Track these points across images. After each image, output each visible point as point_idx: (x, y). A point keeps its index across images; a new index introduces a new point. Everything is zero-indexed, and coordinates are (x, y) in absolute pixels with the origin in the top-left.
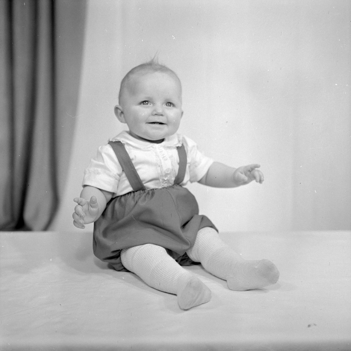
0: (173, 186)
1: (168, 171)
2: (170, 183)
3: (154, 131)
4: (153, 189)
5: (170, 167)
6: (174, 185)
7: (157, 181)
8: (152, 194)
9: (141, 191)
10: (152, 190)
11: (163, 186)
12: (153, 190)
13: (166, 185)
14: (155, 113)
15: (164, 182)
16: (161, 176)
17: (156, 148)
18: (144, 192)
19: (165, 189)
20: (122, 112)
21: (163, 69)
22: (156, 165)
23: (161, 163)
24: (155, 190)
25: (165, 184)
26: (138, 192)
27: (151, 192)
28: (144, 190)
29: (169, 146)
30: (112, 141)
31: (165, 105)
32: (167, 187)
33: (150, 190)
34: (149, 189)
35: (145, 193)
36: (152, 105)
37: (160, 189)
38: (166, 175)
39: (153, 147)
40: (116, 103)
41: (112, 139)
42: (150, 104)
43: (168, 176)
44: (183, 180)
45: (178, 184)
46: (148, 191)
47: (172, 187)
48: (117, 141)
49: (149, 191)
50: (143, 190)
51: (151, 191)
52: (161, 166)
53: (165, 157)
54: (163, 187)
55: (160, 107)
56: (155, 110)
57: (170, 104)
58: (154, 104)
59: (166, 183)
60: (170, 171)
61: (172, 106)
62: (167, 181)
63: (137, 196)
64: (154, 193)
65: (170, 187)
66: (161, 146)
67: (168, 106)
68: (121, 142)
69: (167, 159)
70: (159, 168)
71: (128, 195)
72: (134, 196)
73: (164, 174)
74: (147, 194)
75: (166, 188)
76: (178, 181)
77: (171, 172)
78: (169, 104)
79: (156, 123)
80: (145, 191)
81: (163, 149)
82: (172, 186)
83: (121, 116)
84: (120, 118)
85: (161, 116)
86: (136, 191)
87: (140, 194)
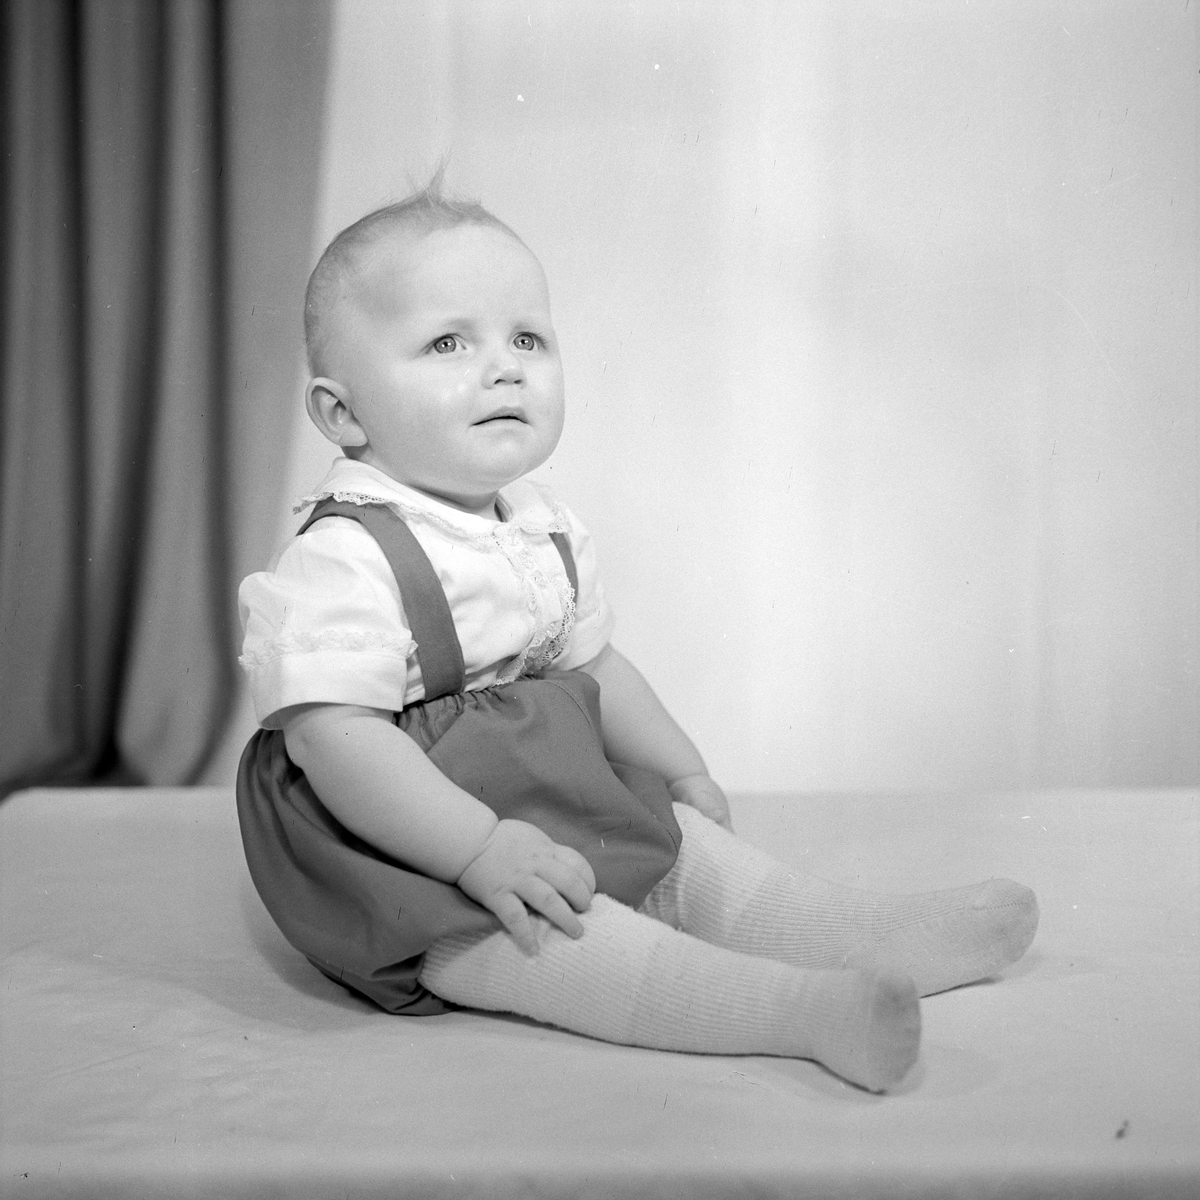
9: (449, 699)
18: (460, 704)
22: (519, 605)
26: (439, 703)
27: (483, 700)
31: (515, 346)
33: (477, 692)
35: (463, 704)
36: (469, 349)
42: (464, 348)
50: (453, 695)
51: (481, 694)
52: (535, 611)
56: (493, 366)
61: (536, 345)
63: (436, 718)
67: (523, 348)
78: (526, 341)
80: (460, 698)
83: (333, 419)
84: (331, 427)
85: (515, 386)
86: (431, 700)
87: (445, 711)
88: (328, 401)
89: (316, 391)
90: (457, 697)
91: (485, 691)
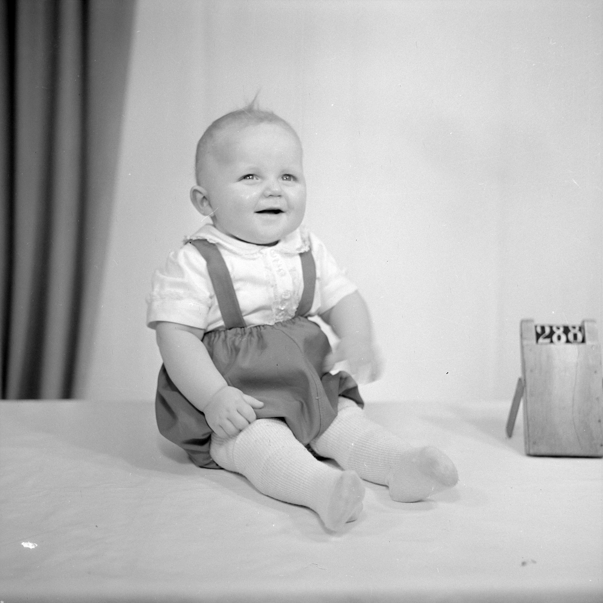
0: (293, 320)
1: (286, 295)
2: (290, 315)
4: (259, 326)
5: (290, 288)
6: (293, 318)
7: (268, 312)
8: (258, 336)
9: (239, 329)
10: (256, 327)
11: (276, 320)
13: (282, 319)
14: (269, 193)
15: (280, 314)
16: (274, 303)
17: (266, 254)
19: (280, 325)
20: (205, 198)
21: (270, 118)
22: (266, 284)
23: (275, 281)
24: (262, 329)
25: (280, 316)
26: (233, 331)
27: (255, 332)
28: (244, 327)
29: (288, 251)
30: (191, 238)
31: (281, 179)
32: (283, 322)
34: (252, 326)
35: (245, 333)
36: (259, 180)
37: (272, 325)
38: (283, 301)
39: (261, 253)
41: (191, 237)
43: (287, 304)
44: (310, 308)
45: (302, 316)
46: (251, 328)
48: (199, 238)
50: (241, 328)
51: (255, 328)
52: (274, 286)
53: (282, 271)
54: (277, 322)
55: (273, 183)
56: (267, 189)
57: (288, 176)
58: (263, 178)
59: (282, 315)
60: (289, 295)
61: (292, 180)
62: (283, 312)
63: (231, 338)
64: (262, 335)
65: (288, 321)
66: (275, 250)
67: (286, 180)
68: (208, 240)
69: (285, 273)
70: (271, 290)
71: (215, 336)
72: (226, 337)
73: (280, 300)
74: (248, 336)
75: (282, 324)
76: (303, 311)
77: (291, 296)
78: (287, 178)
80: (244, 330)
81: (278, 256)
82: (291, 320)
83: (202, 204)
84: (201, 207)
85: (278, 198)
86: (230, 329)
87: (236, 335)
88: (199, 196)
89: (195, 191)
90: (243, 329)
91: (258, 327)
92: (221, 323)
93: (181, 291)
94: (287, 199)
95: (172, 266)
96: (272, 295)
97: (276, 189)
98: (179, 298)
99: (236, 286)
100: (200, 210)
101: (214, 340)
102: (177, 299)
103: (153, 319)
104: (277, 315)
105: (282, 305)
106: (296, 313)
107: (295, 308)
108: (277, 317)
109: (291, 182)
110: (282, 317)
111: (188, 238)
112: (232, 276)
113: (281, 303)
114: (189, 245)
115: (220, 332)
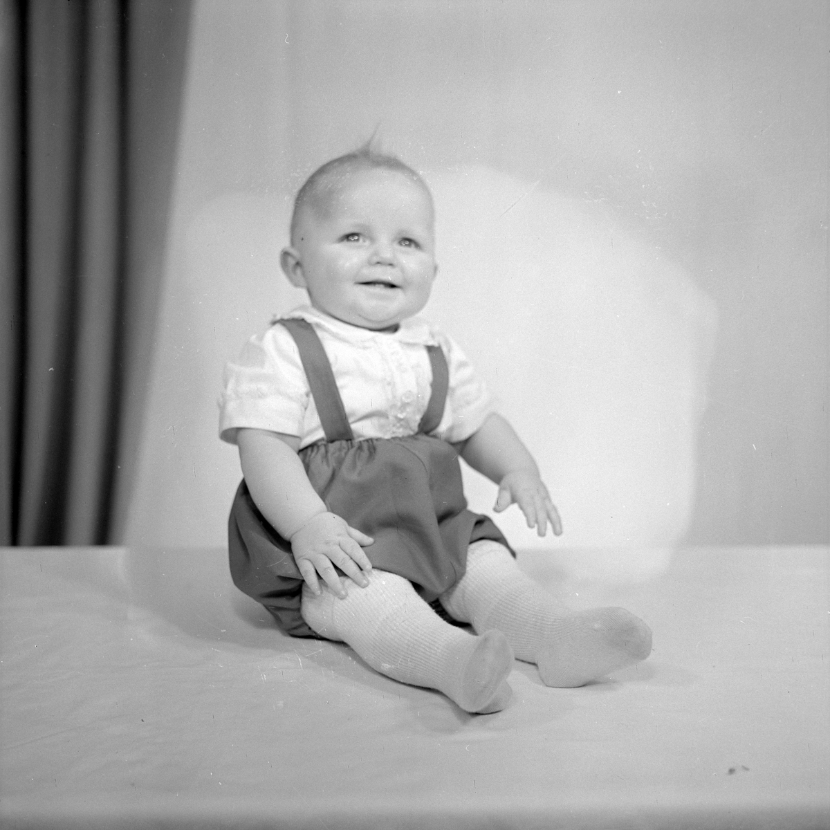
0: (416, 436)
1: (407, 398)
2: (411, 429)
3: (374, 303)
5: (414, 389)
6: (417, 434)
7: (383, 421)
8: (369, 449)
9: (344, 443)
10: (367, 440)
11: (394, 433)
12: (370, 441)
13: (400, 432)
14: (375, 259)
15: (399, 425)
16: (391, 407)
18: (350, 447)
19: (398, 441)
20: (298, 264)
22: (381, 381)
23: (393, 377)
24: (375, 442)
25: (398, 428)
26: (337, 444)
27: (365, 446)
28: (350, 440)
29: (411, 341)
31: (398, 244)
33: (364, 441)
34: (361, 439)
35: (352, 447)
36: (367, 243)
37: (388, 440)
38: (404, 406)
40: (284, 242)
41: (282, 315)
42: (364, 242)
43: (408, 410)
44: (437, 425)
45: (427, 433)
46: (360, 442)
47: (414, 437)
48: (294, 317)
49: (363, 443)
50: (347, 440)
51: (366, 442)
52: (392, 384)
54: (393, 436)
55: (387, 248)
56: (376, 254)
57: (408, 241)
58: (372, 240)
59: (401, 426)
60: (412, 398)
61: (413, 246)
62: (403, 423)
63: (334, 453)
64: (374, 449)
65: (410, 437)
66: (393, 339)
67: (405, 247)
68: (306, 320)
69: (406, 370)
70: (389, 389)
71: (312, 451)
72: (327, 452)
73: (399, 404)
74: (357, 450)
75: (400, 439)
76: (427, 426)
77: (414, 400)
78: (407, 243)
79: (377, 285)
80: (351, 443)
81: (397, 347)
83: (294, 272)
84: (293, 276)
85: (389, 267)
86: (332, 441)
87: (340, 450)
88: (291, 262)
89: (285, 254)
90: (349, 442)
91: (369, 441)
92: (320, 434)
93: (264, 387)
94: (403, 270)
95: (253, 354)
96: (390, 397)
97: (387, 255)
98: (262, 396)
99: (340, 382)
100: (291, 280)
101: (310, 456)
102: (260, 397)
103: (228, 425)
104: (394, 425)
105: (402, 412)
106: (419, 425)
107: (418, 418)
108: (394, 429)
109: (412, 249)
110: (401, 430)
111: (278, 317)
112: (334, 369)
113: (400, 408)
114: (278, 326)
115: (318, 447)
